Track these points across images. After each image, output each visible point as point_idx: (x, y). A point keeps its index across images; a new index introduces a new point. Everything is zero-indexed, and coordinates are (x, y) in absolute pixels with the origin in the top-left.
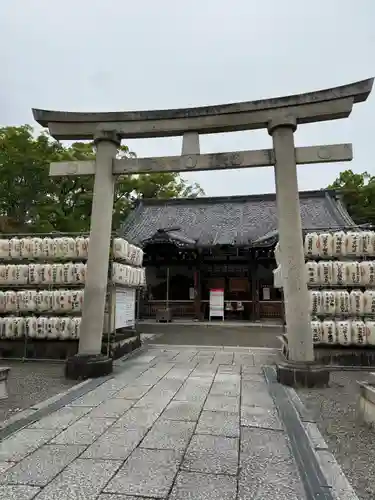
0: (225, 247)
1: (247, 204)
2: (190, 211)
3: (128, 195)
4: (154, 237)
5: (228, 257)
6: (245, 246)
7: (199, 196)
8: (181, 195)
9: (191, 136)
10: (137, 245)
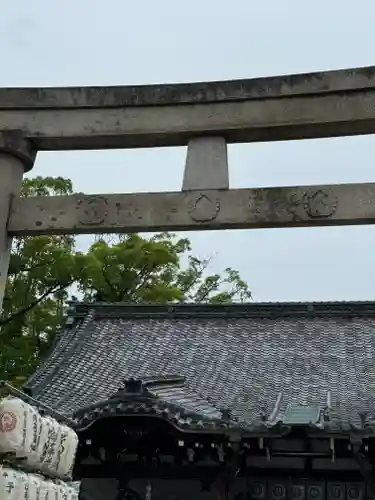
0: (300, 432)
1: (357, 324)
2: (213, 335)
3: (61, 295)
4: (114, 399)
5: (309, 460)
6: (354, 430)
7: (236, 299)
8: (191, 296)
9: (207, 146)
10: (61, 420)
